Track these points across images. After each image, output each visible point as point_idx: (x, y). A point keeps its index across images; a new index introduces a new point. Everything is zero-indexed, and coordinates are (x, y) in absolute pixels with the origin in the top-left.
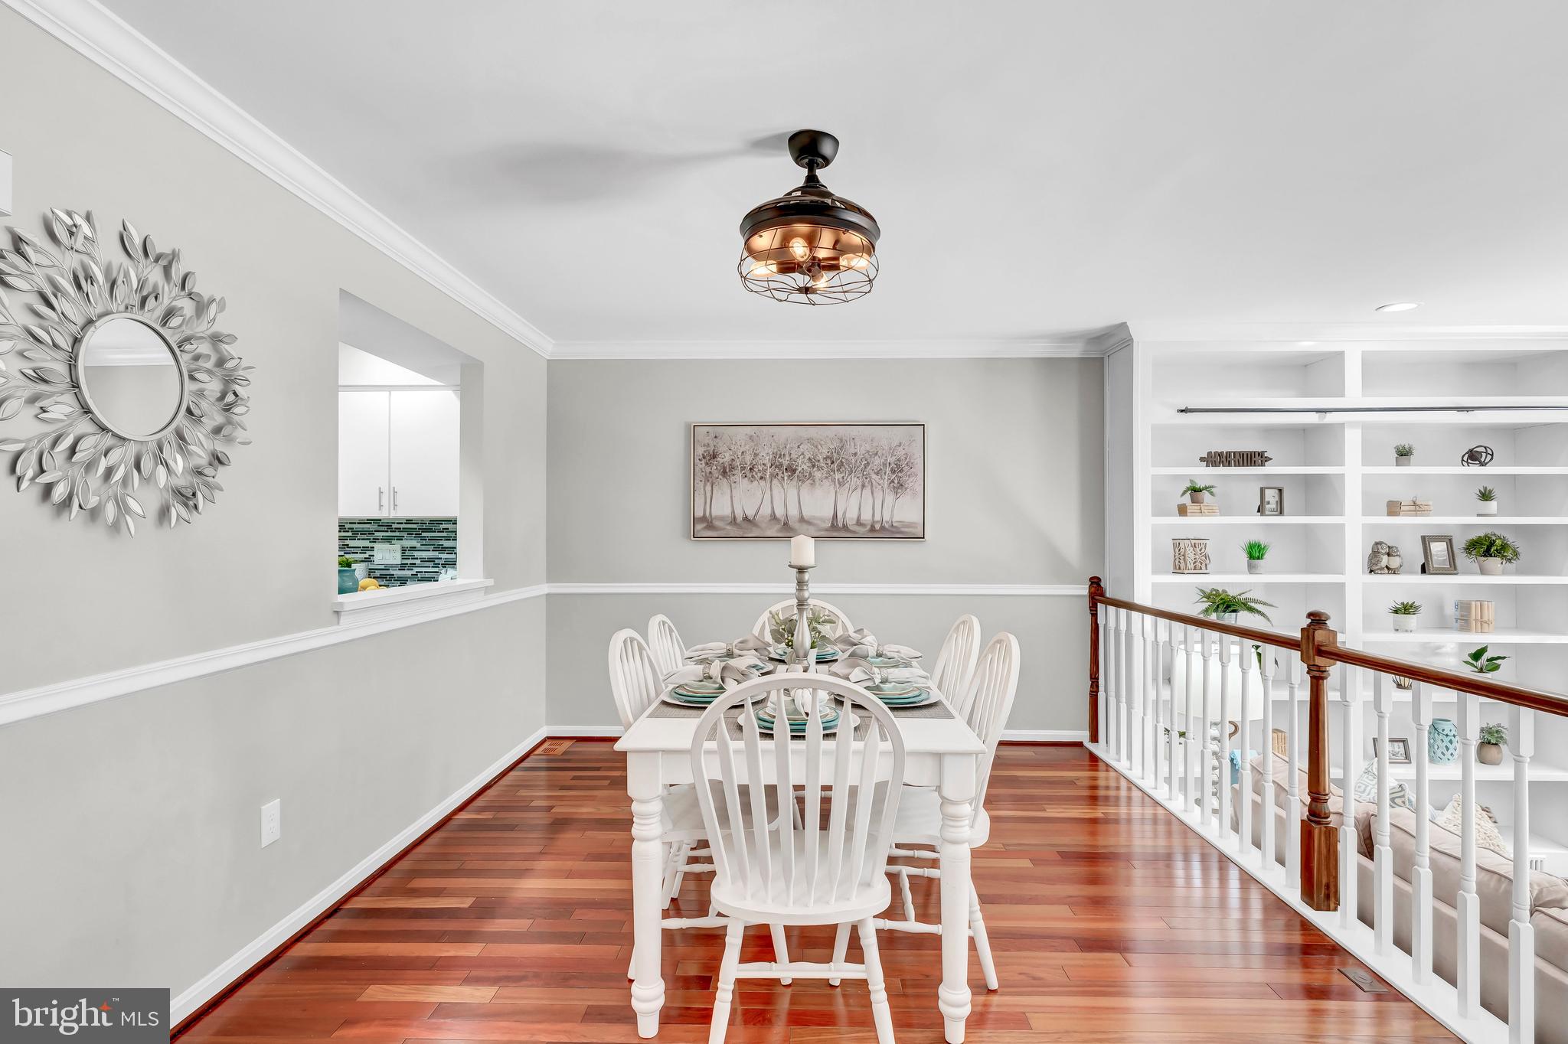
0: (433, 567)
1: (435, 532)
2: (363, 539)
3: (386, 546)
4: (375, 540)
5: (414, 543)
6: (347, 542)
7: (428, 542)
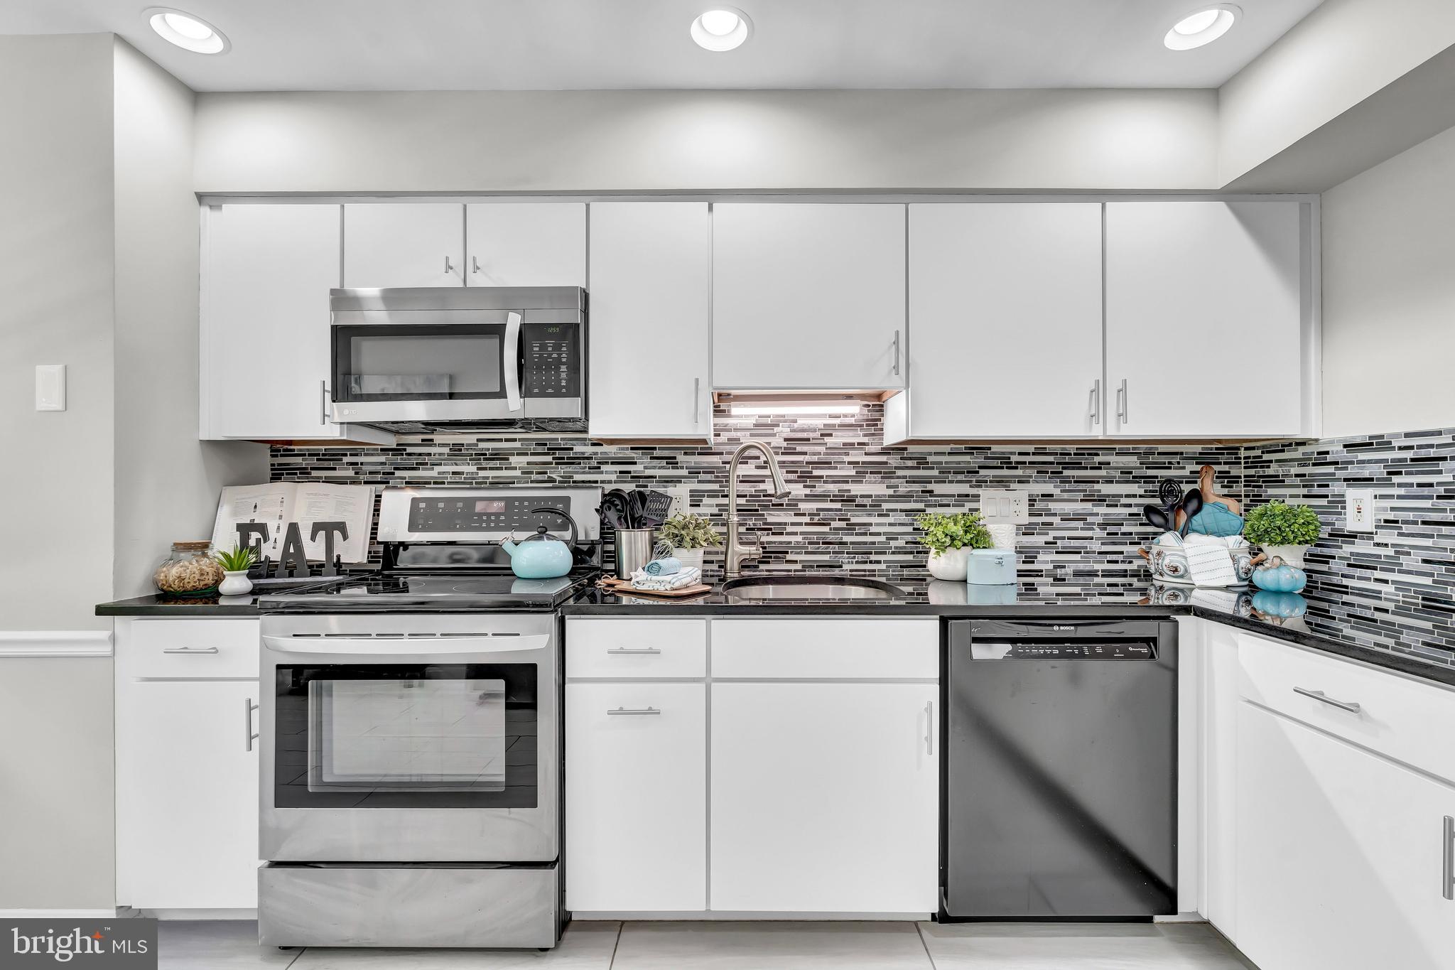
0: (1082, 529)
1: (1086, 468)
2: (958, 482)
3: (1000, 493)
4: (980, 483)
5: (1049, 488)
6: (929, 487)
7: (1073, 486)
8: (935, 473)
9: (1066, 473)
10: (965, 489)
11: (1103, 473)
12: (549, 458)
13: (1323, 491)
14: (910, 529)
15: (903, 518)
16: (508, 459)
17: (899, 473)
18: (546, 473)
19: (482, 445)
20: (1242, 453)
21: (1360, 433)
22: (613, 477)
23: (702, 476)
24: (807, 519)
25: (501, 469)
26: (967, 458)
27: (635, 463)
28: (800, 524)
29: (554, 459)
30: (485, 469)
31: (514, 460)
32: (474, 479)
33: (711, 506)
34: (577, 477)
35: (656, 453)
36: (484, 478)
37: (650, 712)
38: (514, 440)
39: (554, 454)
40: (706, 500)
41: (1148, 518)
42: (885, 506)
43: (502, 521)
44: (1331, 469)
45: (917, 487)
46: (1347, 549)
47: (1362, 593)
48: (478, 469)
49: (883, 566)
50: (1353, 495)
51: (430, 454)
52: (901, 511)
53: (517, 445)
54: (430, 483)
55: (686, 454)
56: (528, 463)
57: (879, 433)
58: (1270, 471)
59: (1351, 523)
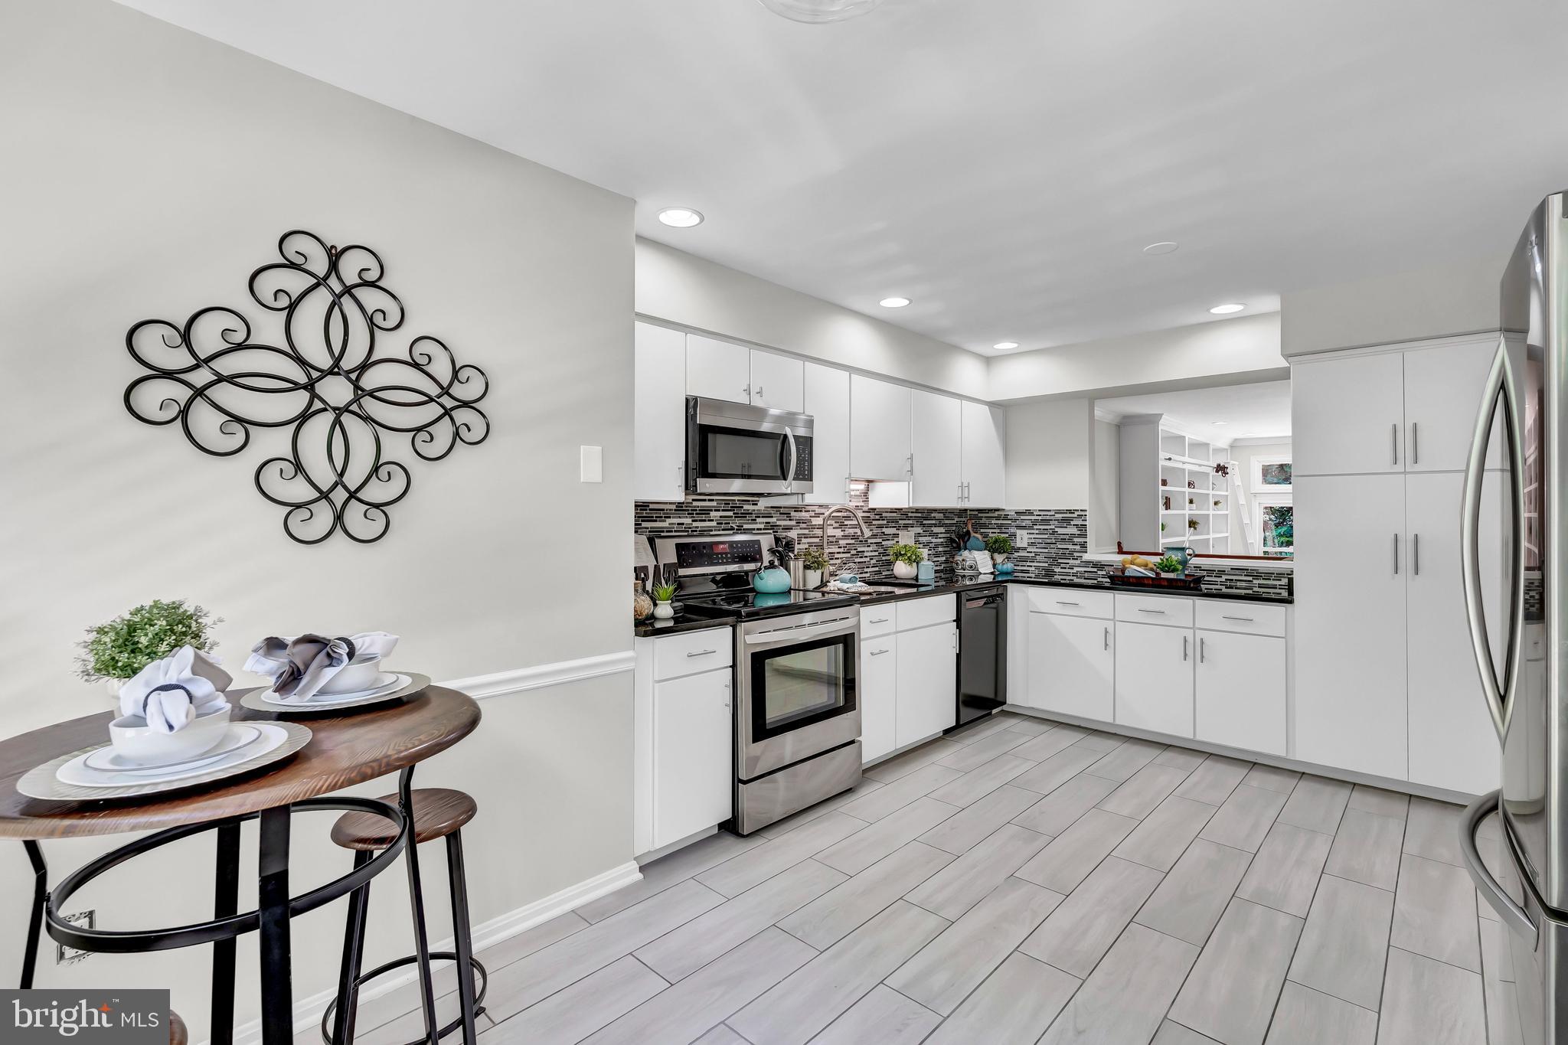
1: (929, 520)
3: (905, 532)
7: (926, 529)
8: (885, 522)
9: (925, 522)
10: (893, 531)
11: (934, 522)
12: (731, 514)
13: (1007, 531)
14: (877, 553)
15: (874, 547)
16: (709, 514)
17: (874, 522)
18: (729, 523)
19: (695, 504)
20: (969, 512)
21: (1023, 508)
22: (762, 526)
23: (804, 526)
24: (842, 550)
25: (705, 521)
26: (895, 514)
27: (772, 517)
28: (839, 553)
29: (734, 514)
30: (696, 521)
31: (713, 514)
32: (690, 528)
33: (805, 543)
34: (745, 526)
35: (782, 510)
36: (696, 527)
37: (881, 652)
38: (713, 500)
39: (734, 510)
40: (804, 540)
41: (951, 544)
42: (870, 541)
43: (729, 558)
44: (1010, 522)
45: (879, 530)
46: (1016, 554)
47: (1022, 571)
48: (693, 521)
49: (868, 575)
50: (1019, 532)
51: (663, 510)
52: (875, 543)
53: (714, 504)
54: (663, 532)
55: (795, 511)
56: (721, 517)
57: (866, 501)
58: (981, 522)
59: (1019, 544)
